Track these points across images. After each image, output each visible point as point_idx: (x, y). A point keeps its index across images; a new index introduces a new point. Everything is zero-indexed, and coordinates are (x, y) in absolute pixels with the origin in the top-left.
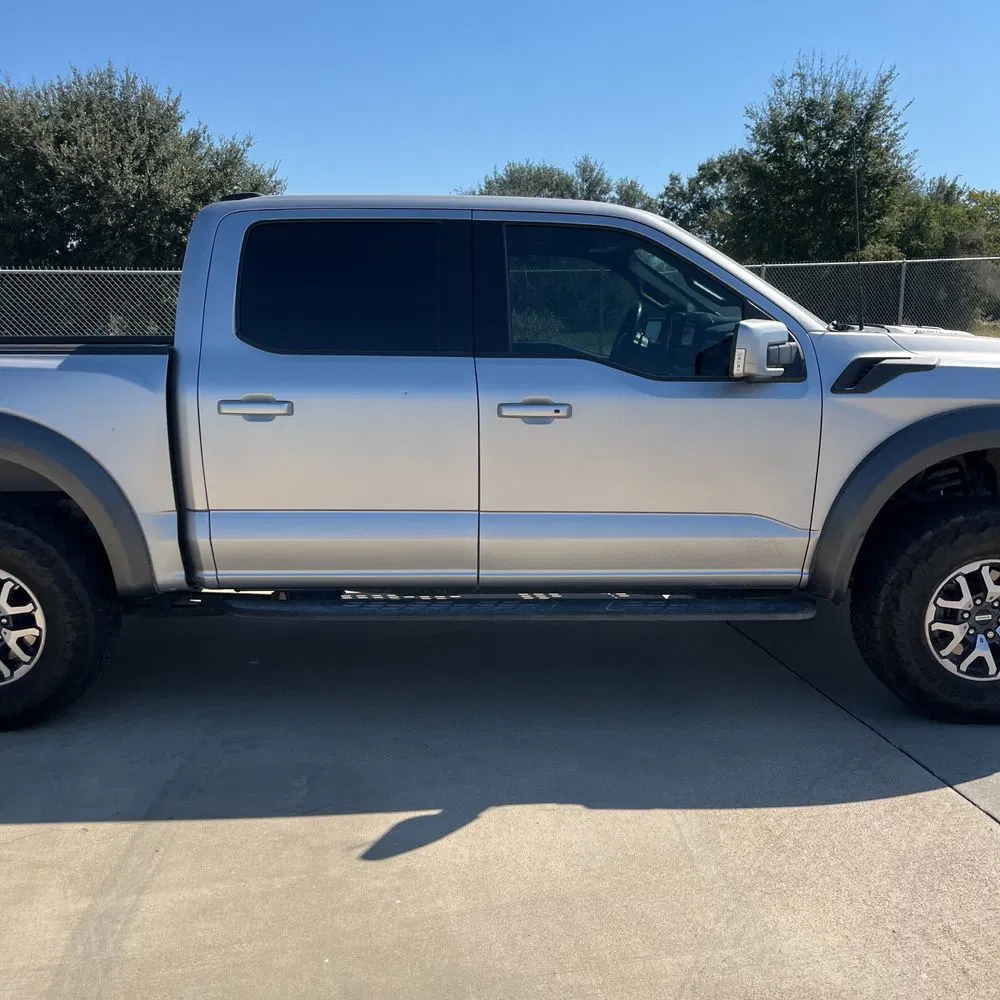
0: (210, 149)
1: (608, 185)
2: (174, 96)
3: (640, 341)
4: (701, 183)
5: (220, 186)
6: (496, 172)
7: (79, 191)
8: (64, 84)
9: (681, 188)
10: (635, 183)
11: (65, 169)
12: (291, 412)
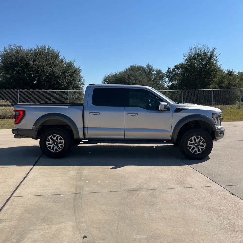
0: (65, 62)
1: (154, 70)
2: (58, 51)
3: (150, 105)
4: (175, 70)
5: (68, 70)
6: (128, 67)
7: (37, 71)
8: (35, 49)
9: (171, 71)
10: (160, 70)
11: (34, 67)
12: (99, 114)
